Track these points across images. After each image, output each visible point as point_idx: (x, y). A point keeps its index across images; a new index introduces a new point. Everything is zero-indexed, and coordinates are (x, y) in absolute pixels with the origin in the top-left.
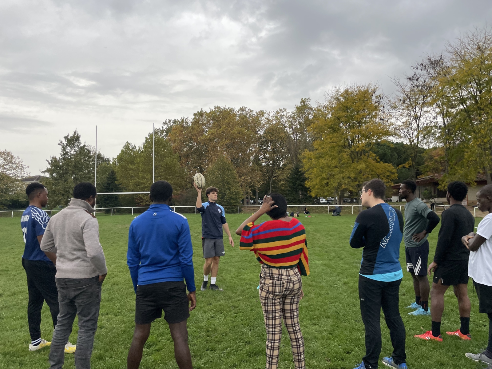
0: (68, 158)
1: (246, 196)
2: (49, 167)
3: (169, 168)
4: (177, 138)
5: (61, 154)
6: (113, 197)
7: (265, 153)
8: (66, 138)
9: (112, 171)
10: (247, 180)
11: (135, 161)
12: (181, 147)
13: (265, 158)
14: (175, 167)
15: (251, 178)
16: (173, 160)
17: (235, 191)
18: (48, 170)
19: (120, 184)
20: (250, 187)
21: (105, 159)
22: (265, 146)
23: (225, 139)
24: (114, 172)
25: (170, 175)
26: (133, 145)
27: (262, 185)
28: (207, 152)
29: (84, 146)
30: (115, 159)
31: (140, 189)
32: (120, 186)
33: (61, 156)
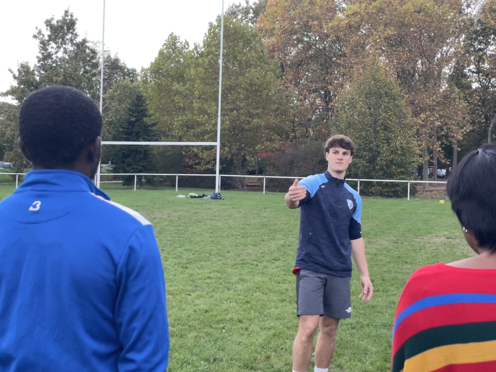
0: (51, 67)
1: (427, 158)
2: (15, 83)
3: (257, 91)
4: (277, 26)
5: (38, 57)
6: (140, 152)
7: (480, 60)
8: (48, 23)
9: (138, 96)
10: (433, 123)
11: (185, 75)
12: (285, 45)
13: (479, 71)
14: (270, 91)
15: (441, 117)
16: (266, 74)
17: (401, 147)
18: (12, 92)
19: (154, 125)
20: (439, 138)
21: (128, 70)
22: (480, 43)
23: (385, 26)
24: (143, 98)
25: (258, 108)
26: (184, 41)
27: (468, 134)
28: (341, 56)
29: (84, 41)
30: (147, 70)
31: (194, 135)
32: (155, 128)
33: (39, 61)
